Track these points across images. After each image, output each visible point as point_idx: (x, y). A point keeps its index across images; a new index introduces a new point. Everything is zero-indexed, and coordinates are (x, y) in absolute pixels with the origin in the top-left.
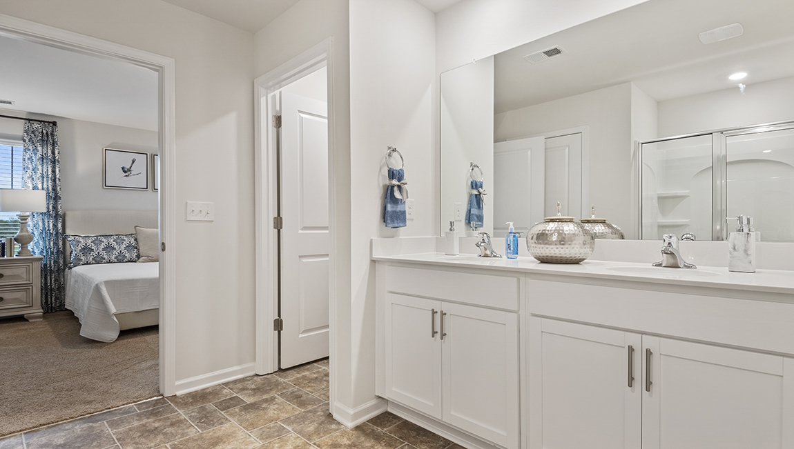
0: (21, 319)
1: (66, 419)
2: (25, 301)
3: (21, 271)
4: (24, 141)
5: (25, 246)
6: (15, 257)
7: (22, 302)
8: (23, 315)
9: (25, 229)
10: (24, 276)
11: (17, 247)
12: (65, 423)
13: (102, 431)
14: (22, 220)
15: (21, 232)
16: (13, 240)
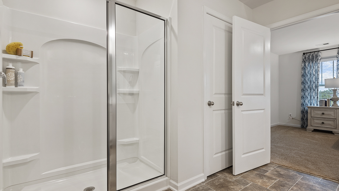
0: (331, 132)
1: (293, 168)
2: (333, 125)
3: (332, 113)
4: (337, 57)
5: (335, 102)
6: (331, 107)
7: (332, 126)
8: (332, 131)
9: (335, 95)
10: (333, 115)
11: (332, 103)
12: (292, 169)
13: (297, 178)
14: (334, 91)
15: (333, 96)
16: (329, 100)
